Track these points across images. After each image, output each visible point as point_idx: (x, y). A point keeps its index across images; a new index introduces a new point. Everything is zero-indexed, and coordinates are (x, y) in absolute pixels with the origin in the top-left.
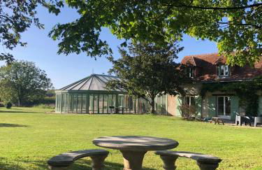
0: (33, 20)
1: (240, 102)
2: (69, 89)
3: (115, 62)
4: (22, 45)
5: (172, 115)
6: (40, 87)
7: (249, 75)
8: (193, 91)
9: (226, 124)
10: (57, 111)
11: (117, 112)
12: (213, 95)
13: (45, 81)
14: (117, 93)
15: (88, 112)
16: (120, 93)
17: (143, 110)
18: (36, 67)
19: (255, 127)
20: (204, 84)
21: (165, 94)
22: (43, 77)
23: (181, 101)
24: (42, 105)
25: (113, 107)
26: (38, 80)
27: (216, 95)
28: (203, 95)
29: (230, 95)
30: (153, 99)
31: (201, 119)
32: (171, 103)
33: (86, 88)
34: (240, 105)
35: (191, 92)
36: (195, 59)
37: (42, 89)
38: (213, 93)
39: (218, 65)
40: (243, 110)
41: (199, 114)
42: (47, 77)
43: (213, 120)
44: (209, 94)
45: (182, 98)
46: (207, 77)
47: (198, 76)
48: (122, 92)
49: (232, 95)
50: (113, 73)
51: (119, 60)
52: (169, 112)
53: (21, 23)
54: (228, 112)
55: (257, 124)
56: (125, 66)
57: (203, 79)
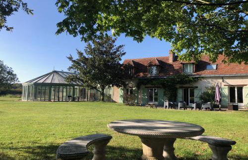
0: (21, 5)
1: (165, 92)
2: (34, 82)
3: (74, 61)
4: (8, 29)
5: (116, 102)
6: (7, 80)
7: (171, 73)
8: (132, 84)
9: (158, 108)
10: (24, 99)
11: (74, 100)
12: (146, 87)
13: (12, 76)
14: (73, 86)
15: (50, 100)
16: (76, 85)
17: (94, 98)
18: (4, 64)
19: (179, 110)
20: (139, 79)
21: (113, 86)
22: (10, 73)
23: (123, 91)
24: (9, 95)
25: (71, 96)
26: (6, 75)
27: (148, 87)
28: (138, 87)
29: (157, 87)
30: (103, 90)
31: (138, 105)
32: (115, 93)
33: (49, 81)
34: (165, 95)
35: (130, 85)
36: (133, 61)
37: (9, 82)
38: (146, 86)
39: (149, 66)
40: (166, 98)
41: (136, 101)
42: (14, 73)
43: (149, 105)
44: (143, 86)
45: (123, 90)
46: (141, 74)
47: (135, 73)
48: (78, 85)
49: (159, 87)
50: (72, 69)
51: (77, 59)
52: (114, 100)
53: (8, 6)
54: (156, 100)
55: (181, 107)
56: (82, 64)
57: (139, 75)
